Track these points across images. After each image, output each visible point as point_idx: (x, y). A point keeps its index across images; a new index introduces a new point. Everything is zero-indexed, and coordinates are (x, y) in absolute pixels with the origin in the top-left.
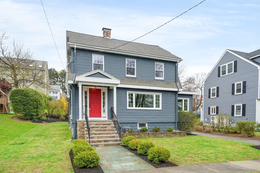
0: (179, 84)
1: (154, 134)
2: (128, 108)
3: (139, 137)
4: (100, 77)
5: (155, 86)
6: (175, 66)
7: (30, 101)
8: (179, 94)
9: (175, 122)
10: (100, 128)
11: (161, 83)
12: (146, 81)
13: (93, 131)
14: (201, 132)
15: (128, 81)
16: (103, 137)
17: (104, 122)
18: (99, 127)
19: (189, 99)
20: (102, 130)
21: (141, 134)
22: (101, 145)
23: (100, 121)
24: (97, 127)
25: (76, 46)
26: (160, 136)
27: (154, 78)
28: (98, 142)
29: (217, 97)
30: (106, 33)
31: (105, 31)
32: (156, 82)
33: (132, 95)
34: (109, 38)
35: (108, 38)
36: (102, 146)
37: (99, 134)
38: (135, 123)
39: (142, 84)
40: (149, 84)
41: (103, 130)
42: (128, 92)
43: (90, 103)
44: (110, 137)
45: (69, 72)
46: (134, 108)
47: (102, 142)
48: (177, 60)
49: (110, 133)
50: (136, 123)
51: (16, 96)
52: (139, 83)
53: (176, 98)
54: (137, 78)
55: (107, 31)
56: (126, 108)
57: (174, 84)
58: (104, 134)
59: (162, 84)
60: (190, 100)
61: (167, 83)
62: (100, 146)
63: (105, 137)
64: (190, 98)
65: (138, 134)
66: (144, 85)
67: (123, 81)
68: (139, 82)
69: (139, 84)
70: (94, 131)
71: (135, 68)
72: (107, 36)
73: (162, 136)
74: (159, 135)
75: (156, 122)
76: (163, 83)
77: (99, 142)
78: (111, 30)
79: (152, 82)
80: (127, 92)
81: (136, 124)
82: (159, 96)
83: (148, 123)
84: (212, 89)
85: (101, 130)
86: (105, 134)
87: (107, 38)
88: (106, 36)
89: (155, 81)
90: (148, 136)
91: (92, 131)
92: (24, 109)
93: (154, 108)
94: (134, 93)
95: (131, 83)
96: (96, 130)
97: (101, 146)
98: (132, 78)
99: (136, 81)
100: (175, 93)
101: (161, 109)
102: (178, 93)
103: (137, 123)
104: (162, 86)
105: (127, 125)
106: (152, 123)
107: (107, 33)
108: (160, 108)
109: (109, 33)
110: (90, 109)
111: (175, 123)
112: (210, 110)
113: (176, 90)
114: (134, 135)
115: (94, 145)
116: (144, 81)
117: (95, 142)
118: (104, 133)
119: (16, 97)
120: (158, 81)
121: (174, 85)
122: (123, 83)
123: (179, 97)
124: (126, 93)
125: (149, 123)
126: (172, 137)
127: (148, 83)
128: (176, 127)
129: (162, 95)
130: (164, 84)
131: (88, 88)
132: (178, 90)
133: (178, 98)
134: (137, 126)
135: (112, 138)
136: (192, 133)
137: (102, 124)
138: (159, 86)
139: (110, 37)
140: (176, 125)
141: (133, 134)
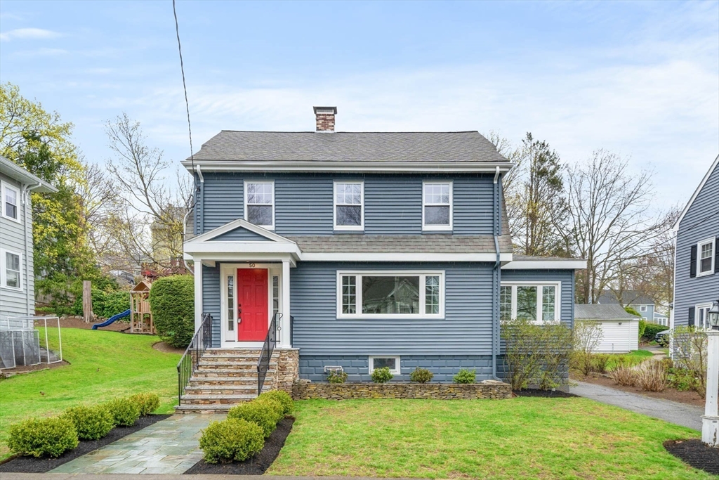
0: (505, 240)
1: (400, 389)
2: (340, 315)
3: (353, 396)
4: (244, 238)
5: (421, 251)
6: (491, 186)
7: (184, 306)
8: (503, 271)
9: (490, 354)
10: (235, 368)
11: (440, 240)
12: (392, 240)
13: (212, 374)
14: (631, 388)
15: (338, 243)
16: (223, 392)
17: (255, 353)
18: (231, 366)
19: (559, 283)
20: (234, 373)
21: (357, 387)
22: (206, 410)
23: (245, 351)
24: (227, 366)
25: (201, 166)
26: (418, 396)
27: (420, 229)
28: (204, 403)
29: (715, 272)
30: (322, 119)
31: (320, 115)
32: (424, 240)
33: (353, 280)
34: (331, 132)
35: (329, 131)
36: (209, 414)
37: (220, 383)
38: (360, 358)
39: (380, 247)
40: (400, 247)
41: (237, 373)
42: (340, 274)
43: (239, 305)
44: (242, 392)
45: (190, 232)
46: (359, 314)
47: (215, 402)
48: (495, 167)
49: (249, 381)
50: (366, 358)
51: (158, 295)
52: (371, 246)
53: (495, 283)
54: (366, 232)
55: (325, 114)
56: (335, 317)
57: (487, 240)
58: (233, 384)
59: (444, 244)
60: (562, 288)
61: (463, 241)
62: (202, 412)
63: (228, 392)
64: (562, 281)
65: (349, 387)
66: (385, 250)
67: (324, 243)
68: (370, 244)
69: (370, 248)
70: (214, 375)
71: (360, 206)
72: (325, 126)
73: (425, 394)
74: (417, 391)
75: (425, 356)
76: (450, 240)
77: (208, 402)
78: (335, 109)
79: (413, 240)
80: (338, 272)
81: (363, 361)
82: (436, 279)
83: (401, 356)
84: (703, 247)
85: (230, 373)
86: (236, 385)
87: (325, 132)
88: (322, 128)
89: (423, 236)
90: (379, 393)
91: (208, 375)
92: (172, 324)
93: (422, 314)
94: (359, 275)
95: (345, 247)
96: (218, 373)
97: (207, 412)
98: (351, 234)
99: (363, 240)
100: (491, 269)
101: (443, 318)
102: (502, 268)
103: (368, 356)
104: (441, 251)
105: (338, 361)
106: (413, 358)
107: (325, 119)
108: (441, 315)
109: (331, 117)
110: (239, 321)
111: (492, 359)
112: (694, 318)
113: (490, 257)
114: (338, 390)
115: (189, 410)
116: (386, 240)
117: (198, 403)
118: (233, 381)
119: (157, 297)
120: (431, 237)
121: (485, 244)
122: (323, 250)
123: (503, 279)
124: (336, 275)
125: (403, 358)
126: (458, 398)
127: (398, 243)
128: (492, 370)
129: (446, 274)
130: (449, 244)
131: (234, 269)
132: (498, 256)
133: (502, 282)
134: (368, 366)
135: (248, 393)
136: (570, 392)
137: (244, 358)
138: (433, 251)
139: (333, 129)
140: (492, 363)
141: (336, 387)
